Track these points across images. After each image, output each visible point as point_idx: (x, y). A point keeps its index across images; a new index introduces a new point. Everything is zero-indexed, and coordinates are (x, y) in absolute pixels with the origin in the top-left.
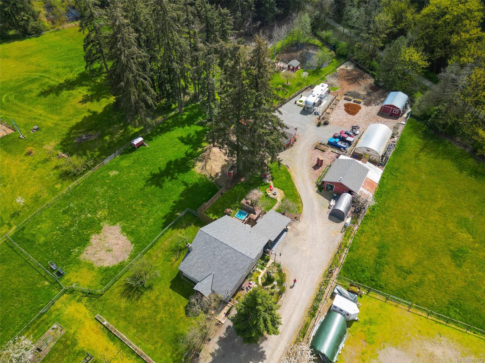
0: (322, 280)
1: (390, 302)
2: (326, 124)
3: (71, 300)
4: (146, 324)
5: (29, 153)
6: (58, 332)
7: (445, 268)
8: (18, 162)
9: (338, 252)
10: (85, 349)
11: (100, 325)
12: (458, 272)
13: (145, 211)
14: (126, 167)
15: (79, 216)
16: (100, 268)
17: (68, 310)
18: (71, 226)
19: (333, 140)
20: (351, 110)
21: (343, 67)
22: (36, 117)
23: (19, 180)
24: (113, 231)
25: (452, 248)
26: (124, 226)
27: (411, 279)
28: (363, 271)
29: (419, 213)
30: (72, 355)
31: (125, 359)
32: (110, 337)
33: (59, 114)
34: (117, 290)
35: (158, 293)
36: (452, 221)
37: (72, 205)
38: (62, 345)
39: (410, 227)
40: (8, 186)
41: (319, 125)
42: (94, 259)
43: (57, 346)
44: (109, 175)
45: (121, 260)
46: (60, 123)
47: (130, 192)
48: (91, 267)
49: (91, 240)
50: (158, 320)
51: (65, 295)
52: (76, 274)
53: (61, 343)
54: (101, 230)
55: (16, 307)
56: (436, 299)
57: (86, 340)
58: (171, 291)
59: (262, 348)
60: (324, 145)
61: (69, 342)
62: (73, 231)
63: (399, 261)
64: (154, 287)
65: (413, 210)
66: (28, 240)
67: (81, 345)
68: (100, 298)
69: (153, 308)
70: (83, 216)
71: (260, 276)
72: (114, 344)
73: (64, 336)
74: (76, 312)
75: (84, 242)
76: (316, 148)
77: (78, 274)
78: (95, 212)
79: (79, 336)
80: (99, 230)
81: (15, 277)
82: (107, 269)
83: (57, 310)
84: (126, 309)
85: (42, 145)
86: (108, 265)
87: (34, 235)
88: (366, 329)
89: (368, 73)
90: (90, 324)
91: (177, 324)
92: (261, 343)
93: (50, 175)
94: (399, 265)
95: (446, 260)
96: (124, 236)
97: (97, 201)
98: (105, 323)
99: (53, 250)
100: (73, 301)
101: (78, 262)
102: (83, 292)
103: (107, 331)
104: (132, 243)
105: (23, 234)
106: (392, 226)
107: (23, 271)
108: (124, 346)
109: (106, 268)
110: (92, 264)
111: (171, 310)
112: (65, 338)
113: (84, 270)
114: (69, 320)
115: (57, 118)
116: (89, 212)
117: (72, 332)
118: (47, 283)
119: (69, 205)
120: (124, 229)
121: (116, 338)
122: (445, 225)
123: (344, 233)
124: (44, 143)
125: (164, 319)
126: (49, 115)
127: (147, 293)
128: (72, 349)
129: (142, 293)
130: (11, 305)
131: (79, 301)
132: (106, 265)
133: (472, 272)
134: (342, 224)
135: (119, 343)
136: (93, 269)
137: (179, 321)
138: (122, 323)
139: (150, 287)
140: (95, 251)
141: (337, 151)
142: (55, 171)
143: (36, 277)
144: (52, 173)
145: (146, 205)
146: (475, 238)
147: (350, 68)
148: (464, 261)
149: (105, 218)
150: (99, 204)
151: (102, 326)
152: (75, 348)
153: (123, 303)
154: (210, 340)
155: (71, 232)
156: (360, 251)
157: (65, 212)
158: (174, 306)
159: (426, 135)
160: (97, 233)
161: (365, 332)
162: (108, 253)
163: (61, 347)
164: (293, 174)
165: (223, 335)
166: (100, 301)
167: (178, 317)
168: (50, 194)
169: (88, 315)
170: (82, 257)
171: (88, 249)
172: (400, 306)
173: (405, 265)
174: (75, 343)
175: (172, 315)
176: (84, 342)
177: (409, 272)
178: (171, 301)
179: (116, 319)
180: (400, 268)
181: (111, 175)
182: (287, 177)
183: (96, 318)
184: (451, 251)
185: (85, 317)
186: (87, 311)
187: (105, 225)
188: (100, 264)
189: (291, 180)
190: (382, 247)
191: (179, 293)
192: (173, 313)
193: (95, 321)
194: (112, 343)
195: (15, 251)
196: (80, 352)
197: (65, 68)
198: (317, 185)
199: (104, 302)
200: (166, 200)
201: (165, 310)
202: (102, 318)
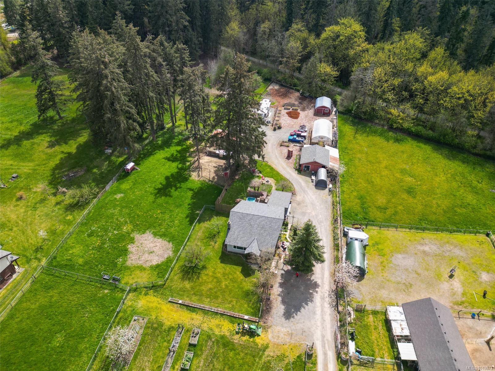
0: (332, 227)
1: (383, 229)
2: (280, 128)
3: (138, 296)
4: (216, 292)
5: (21, 198)
6: (141, 321)
7: (407, 200)
8: (12, 208)
9: (334, 208)
10: (173, 325)
11: (176, 305)
12: (415, 201)
13: (167, 217)
14: (128, 189)
15: (106, 235)
16: (151, 267)
17: (140, 304)
18: (103, 243)
19: (291, 138)
20: (294, 115)
21: (271, 87)
22: (7, 167)
23: (23, 222)
24: (146, 238)
25: (404, 188)
26: (153, 232)
27: (388, 212)
28: (357, 215)
29: (374, 172)
30: (164, 333)
31: (212, 320)
32: (190, 310)
33: (33, 161)
34: (176, 278)
35: (213, 269)
36: (397, 172)
37: (94, 228)
38: (150, 330)
39: (373, 182)
40: (15, 229)
41: (275, 130)
42: (141, 262)
43: (146, 332)
44: (116, 199)
45: (166, 256)
46: (37, 167)
47: (144, 206)
48: (141, 268)
49: (129, 250)
50: (224, 287)
51: (130, 294)
52: (131, 277)
53: (149, 328)
54: (134, 239)
55: (87, 317)
56: (410, 219)
57: (169, 319)
58: (223, 265)
59: (313, 280)
60: (286, 142)
61: (155, 325)
62: (108, 247)
63: (376, 203)
64: (207, 266)
65: (369, 171)
66: (66, 265)
67: (167, 324)
68: (165, 287)
69: (215, 280)
70: (110, 234)
71: (287, 236)
72: (197, 314)
73: (149, 322)
74: (148, 303)
75: (124, 252)
76: (281, 145)
77: (133, 276)
78: (119, 227)
79: (160, 319)
80: (132, 241)
81: (71, 296)
82: (158, 266)
83: (131, 306)
84: (192, 288)
85: (30, 189)
86: (157, 263)
87: (70, 260)
88: (376, 248)
89: (292, 89)
90: (166, 307)
91: (241, 284)
92: (311, 277)
93: (55, 211)
94: (377, 206)
95: (405, 196)
96: (159, 238)
97: (117, 219)
98: (180, 302)
99: (97, 266)
100: (141, 297)
101: (128, 268)
102: (146, 288)
103: (185, 308)
104: (169, 242)
105: (58, 262)
106: (361, 183)
107: (76, 289)
108: (205, 312)
109: (156, 265)
110: (142, 266)
111: (231, 277)
112: (150, 323)
113: (138, 272)
114: (146, 310)
115: (31, 164)
116: (115, 230)
117: (154, 317)
118: (106, 291)
119: (91, 229)
120: (155, 234)
121: (196, 309)
122: (393, 175)
123: (331, 196)
124: (31, 187)
125: (228, 285)
126: (21, 164)
127: (204, 272)
128: (161, 329)
129: (199, 273)
130: (81, 317)
131: (146, 294)
132: (155, 263)
133: (423, 199)
134: (327, 190)
135: (200, 312)
136: (145, 269)
137: (241, 282)
138: (194, 298)
139: (204, 267)
140: (138, 256)
141: (298, 145)
142: (59, 207)
143: (93, 289)
144: (56, 209)
145: (165, 212)
146: (416, 179)
147: (277, 87)
148: (416, 194)
149: (133, 231)
150: (120, 221)
151: (179, 305)
152: (163, 328)
153: (187, 285)
154: (272, 287)
155: (106, 248)
156: (348, 204)
157: (89, 236)
158: (231, 274)
159: (354, 124)
160: (132, 243)
161: (376, 250)
162: (151, 254)
163: (150, 331)
164: (274, 166)
165: (280, 281)
166: (165, 289)
167: (239, 280)
168: (65, 225)
169: (160, 302)
170: (129, 263)
171: (131, 256)
172: (390, 229)
173: (381, 205)
174: (161, 325)
175: (233, 280)
176: (168, 321)
177: (386, 209)
178: (227, 272)
179: (188, 297)
180: (379, 208)
181: (118, 198)
182: (270, 169)
183: (170, 302)
184: (405, 190)
185: (159, 304)
186: (159, 300)
187: (136, 236)
188: (148, 264)
189: (274, 170)
190: (361, 198)
191: (230, 264)
192: (234, 279)
193: (170, 304)
194: (194, 314)
195: (58, 277)
196: (170, 329)
197: (11, 122)
198: (296, 170)
199: (169, 289)
200: (181, 205)
201: (225, 279)
202: (175, 299)
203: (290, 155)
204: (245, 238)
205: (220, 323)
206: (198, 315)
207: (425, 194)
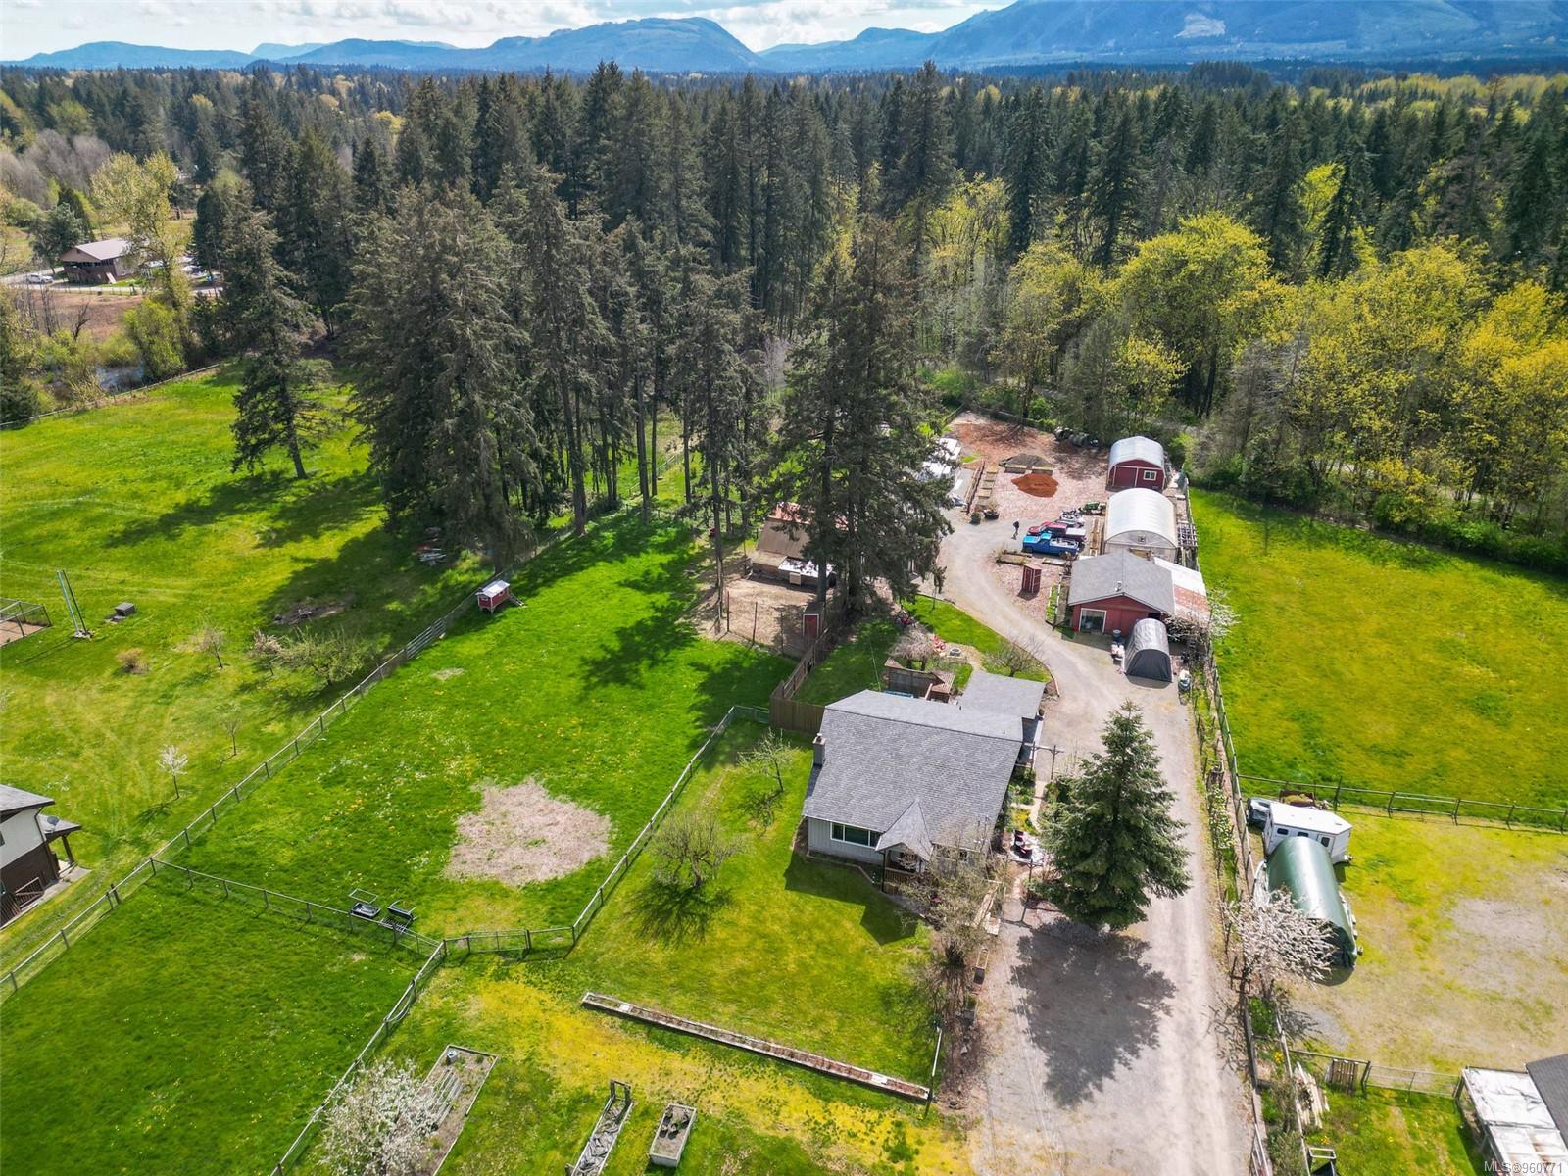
0: (1203, 799)
1: (1400, 815)
2: (992, 517)
3: (469, 980)
4: (762, 986)
5: (130, 668)
6: (470, 1064)
7: (1476, 732)
8: (94, 693)
9: (1202, 740)
10: (591, 1090)
11: (606, 1019)
12: (1509, 737)
13: (600, 737)
14: (480, 656)
15: (388, 782)
16: (530, 889)
17: (475, 1007)
18: (372, 808)
19: (1034, 540)
20: (1039, 485)
21: (958, 421)
22: (114, 587)
23: (120, 734)
24: (522, 798)
25: (1462, 695)
26: (550, 781)
27: (1414, 766)
28: (1291, 766)
29: (1337, 646)
30: (554, 1117)
31: (742, 1082)
32: (661, 1041)
33: (193, 574)
34: (615, 928)
35: (753, 908)
36: (1424, 650)
37: (349, 762)
38: (501, 1100)
39: (1335, 673)
40: (88, 752)
41: (975, 521)
42: (494, 872)
43: (484, 1107)
44: (435, 681)
45: (586, 856)
46: (201, 591)
47: (528, 704)
48: (494, 891)
49: (458, 831)
50: (792, 967)
51: (443, 973)
52: (453, 917)
53: (497, 1093)
54: (478, 801)
55: (274, 1038)
56: (1500, 791)
57: (578, 1066)
58: (792, 895)
60: (1015, 553)
61: (521, 1086)
62: (386, 818)
63: (1359, 736)
64: (740, 896)
65: (1320, 643)
66: (234, 866)
67: (569, 1082)
68: (571, 956)
69: (760, 944)
70: (400, 781)
71: (1034, 818)
72: (684, 1056)
73: (499, 1073)
74: (506, 1006)
75: (443, 836)
76: (999, 562)
77: (461, 913)
78: (433, 761)
79: (544, 1063)
80: (473, 804)
81: (230, 964)
82: (553, 886)
83: (438, 1014)
84: (673, 966)
85: (165, 645)
86: (551, 876)
87: (251, 852)
88: (1382, 876)
89: (1031, 425)
90: (569, 1024)
91: (857, 964)
93: (231, 707)
94: (1368, 745)
95: (1469, 719)
96: (565, 801)
97: (431, 738)
98: (625, 1008)
99: (338, 874)
100: (480, 983)
101: (449, 888)
102: (503, 953)
103: (642, 1031)
104: (601, 813)
105: (207, 855)
106: (1294, 675)
107: (253, 945)
108: (716, 1048)
109: (548, 883)
110: (497, 883)
111: (819, 936)
112: (501, 1077)
113: (479, 902)
114: (493, 1030)
115: (185, 583)
116: (417, 768)
117: (520, 1056)
118: (357, 958)
119: (338, 762)
120: (554, 789)
121: (682, 1038)
122: (1413, 658)
123: (1190, 705)
124: (170, 640)
125: (808, 961)
126: (154, 580)
127: (726, 913)
128: (545, 1099)
129: (704, 918)
130: (253, 1038)
131: (499, 976)
132: (543, 876)
133: (1539, 730)
134: (1173, 687)
135: (697, 1049)
136: (505, 893)
137: (860, 958)
138: (678, 1000)
139: (723, 899)
140: (488, 851)
141: (1061, 562)
142: (245, 697)
143: (313, 948)
144: (236, 703)
145: (596, 725)
146: (1499, 672)
147: (982, 422)
148: (1509, 715)
149: (479, 774)
150: (440, 745)
151: (619, 1021)
152: (552, 1098)
153: (657, 953)
154: (979, 979)
155: (379, 821)
156: (1255, 732)
157: (328, 782)
158: (821, 928)
159: (1246, 513)
160: (470, 810)
161: (1383, 882)
162: (533, 848)
163: (501, 1104)
164: (975, 615)
166: (572, 962)
167: (851, 949)
168: (254, 750)
169: (550, 1004)
170: (451, 872)
171: (462, 851)
172: (1427, 817)
173: (1379, 740)
174: (545, 1084)
175: (831, 949)
176: (574, 1073)
177: (1400, 754)
178: (806, 919)
179: (654, 993)
180: (1374, 750)
181: (442, 679)
182: (962, 620)
183: (586, 1005)
184: (1465, 701)
185: (544, 1011)
186: (546, 996)
187: (490, 791)
188: (520, 879)
189: (978, 625)
190: (1301, 717)
191: (819, 894)
192: (831, 942)
193: (586, 1013)
194: (675, 1055)
195: (196, 901)
196: (576, 1101)
197: (152, 480)
198: (1055, 626)
199: (587, 962)
200: (651, 707)
201: (799, 942)
202: (607, 1000)
203: (1030, 587)
204: (878, 799)
205: (774, 1093)
206: (689, 1059)
207: (1543, 719)
